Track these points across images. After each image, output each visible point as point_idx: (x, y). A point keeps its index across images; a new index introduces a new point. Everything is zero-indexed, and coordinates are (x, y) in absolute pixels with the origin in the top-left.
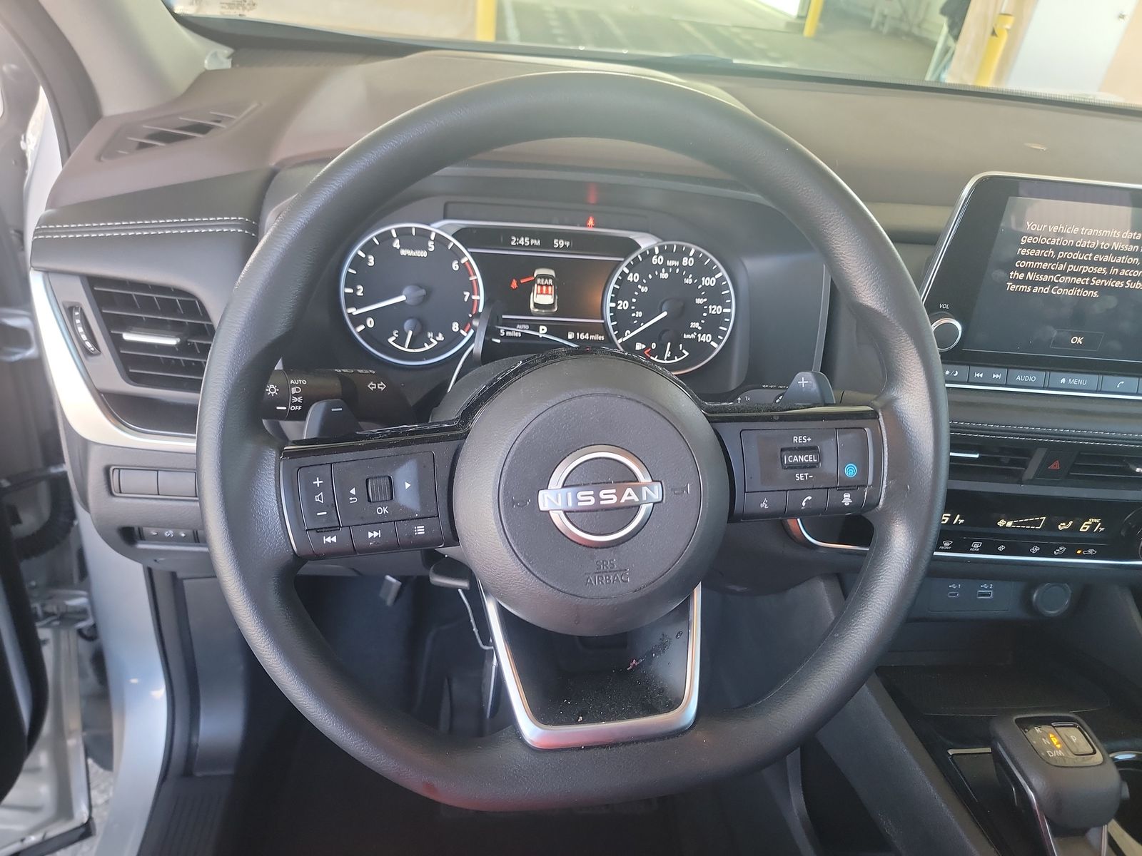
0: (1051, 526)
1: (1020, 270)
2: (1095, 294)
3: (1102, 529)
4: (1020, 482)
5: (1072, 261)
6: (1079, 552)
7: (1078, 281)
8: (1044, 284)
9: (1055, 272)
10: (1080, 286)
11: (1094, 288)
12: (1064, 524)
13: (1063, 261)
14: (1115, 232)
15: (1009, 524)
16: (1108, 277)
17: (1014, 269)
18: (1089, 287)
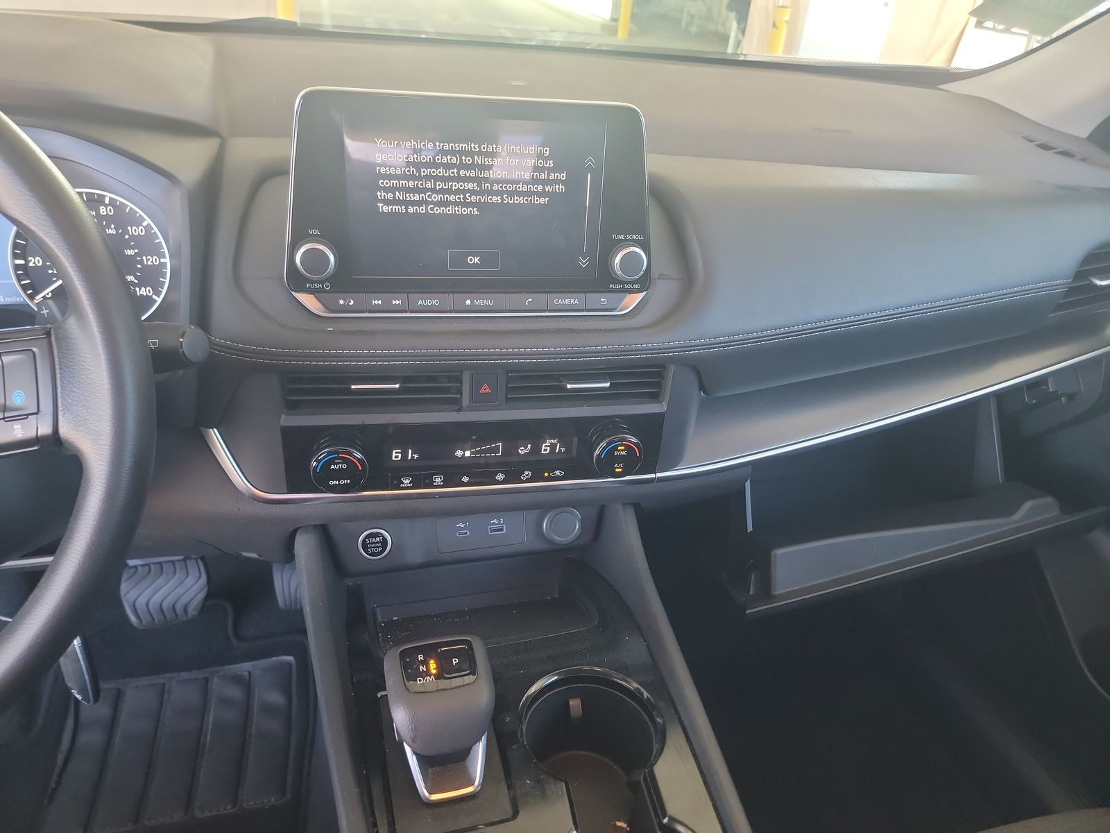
0: (510, 451)
1: (387, 190)
2: (475, 211)
3: (563, 449)
4: (460, 410)
5: (437, 178)
6: (546, 474)
7: (452, 198)
8: (419, 203)
9: (424, 191)
10: (455, 204)
11: (472, 205)
12: (523, 448)
13: (428, 178)
14: (473, 145)
15: (468, 454)
16: (482, 193)
17: (380, 189)
18: (465, 204)
